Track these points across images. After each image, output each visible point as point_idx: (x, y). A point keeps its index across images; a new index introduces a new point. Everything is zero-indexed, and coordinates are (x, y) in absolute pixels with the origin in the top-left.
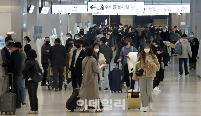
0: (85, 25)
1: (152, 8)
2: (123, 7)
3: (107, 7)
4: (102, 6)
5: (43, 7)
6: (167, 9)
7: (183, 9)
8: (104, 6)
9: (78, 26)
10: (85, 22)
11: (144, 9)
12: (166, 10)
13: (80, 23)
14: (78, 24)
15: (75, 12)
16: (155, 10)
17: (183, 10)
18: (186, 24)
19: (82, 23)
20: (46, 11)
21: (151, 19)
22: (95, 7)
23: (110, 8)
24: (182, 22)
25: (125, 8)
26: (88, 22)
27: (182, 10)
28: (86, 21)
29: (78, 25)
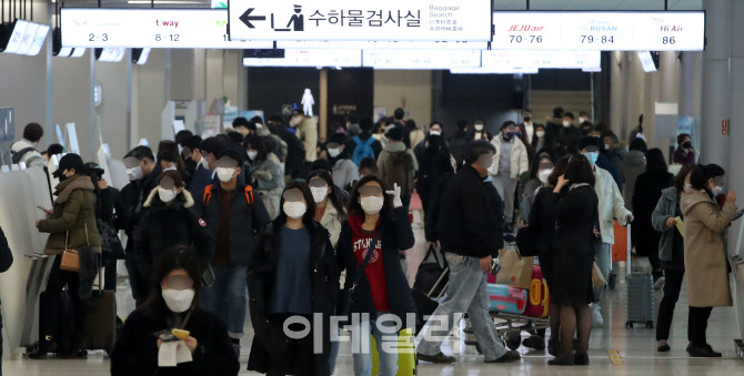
0: (210, 114)
1: (525, 28)
2: (395, 17)
3: (317, 16)
4: (298, 11)
5: (19, 23)
6: (598, 35)
7: (669, 34)
8: (306, 13)
9: (178, 118)
10: (210, 101)
11: (493, 27)
12: (591, 39)
13: (186, 104)
14: (178, 107)
15: (166, 44)
16: (539, 39)
17: (672, 40)
18: (682, 113)
19: (199, 101)
20: (30, 40)
21: (519, 89)
22: (263, 18)
23: (333, 20)
24: (661, 100)
25: (404, 22)
26: (225, 100)
27: (665, 40)
28: (214, 93)
29: (181, 112)
